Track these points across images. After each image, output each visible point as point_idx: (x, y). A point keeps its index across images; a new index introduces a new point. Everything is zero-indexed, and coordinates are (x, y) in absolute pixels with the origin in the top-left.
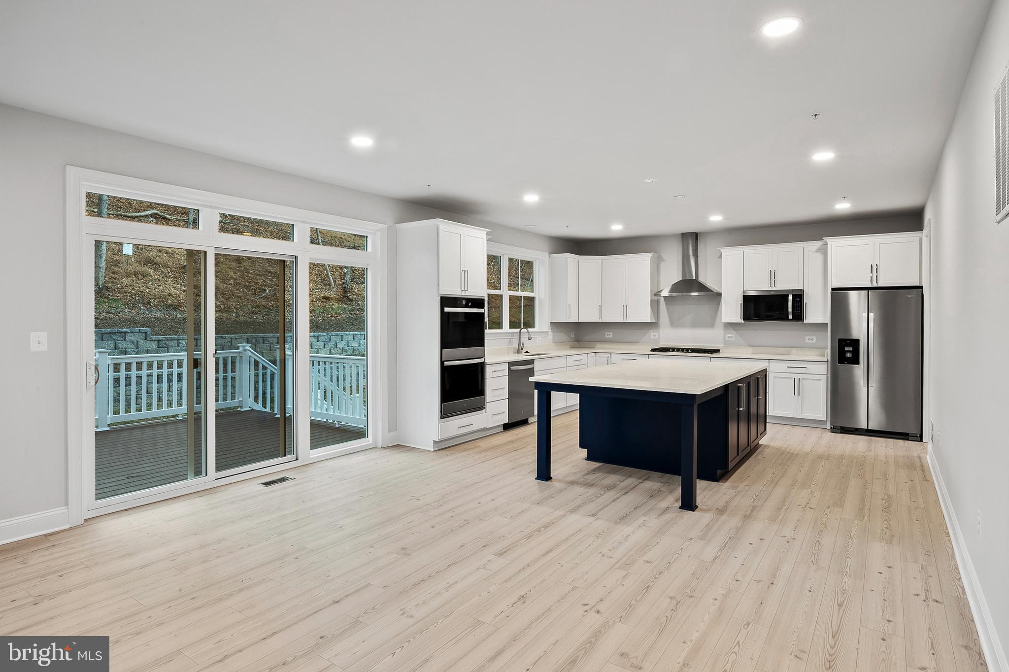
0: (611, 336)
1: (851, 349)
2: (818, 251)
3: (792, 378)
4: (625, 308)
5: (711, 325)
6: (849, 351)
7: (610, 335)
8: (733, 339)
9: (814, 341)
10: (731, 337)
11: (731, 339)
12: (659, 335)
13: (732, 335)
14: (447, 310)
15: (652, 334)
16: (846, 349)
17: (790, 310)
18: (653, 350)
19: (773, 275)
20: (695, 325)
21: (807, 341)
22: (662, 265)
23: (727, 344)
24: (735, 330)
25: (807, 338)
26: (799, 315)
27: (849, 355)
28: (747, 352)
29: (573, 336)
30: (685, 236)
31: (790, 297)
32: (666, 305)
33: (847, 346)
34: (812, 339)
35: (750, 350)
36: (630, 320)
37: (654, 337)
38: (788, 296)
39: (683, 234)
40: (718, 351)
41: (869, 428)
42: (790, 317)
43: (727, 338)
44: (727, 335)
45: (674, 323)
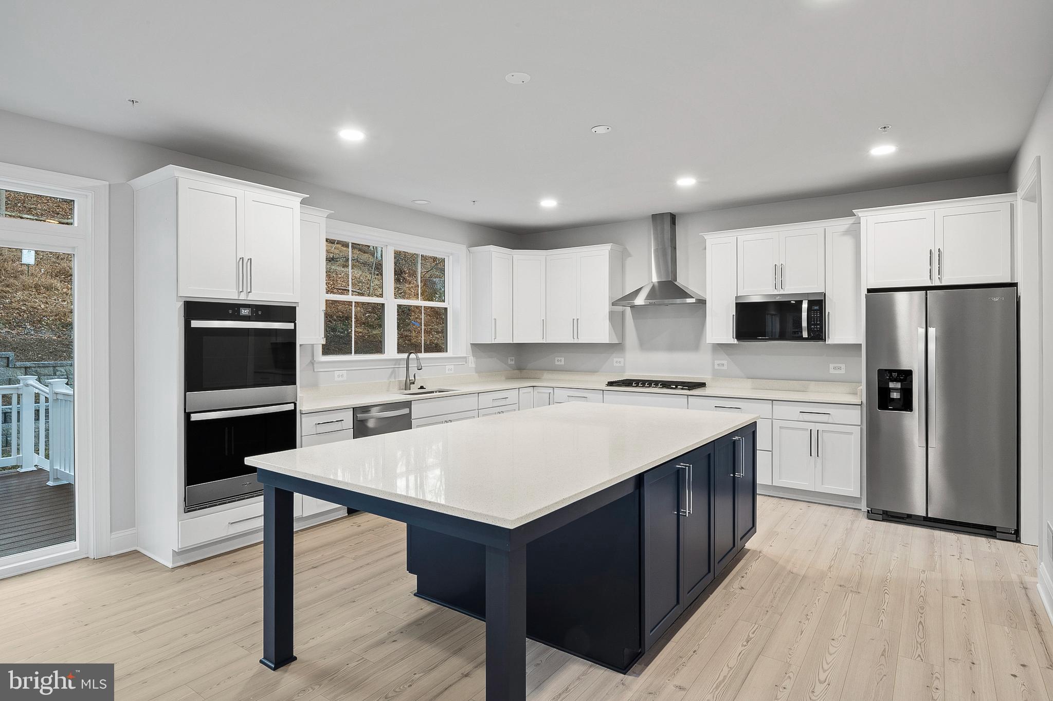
0: (563, 363)
1: (898, 385)
2: (847, 232)
3: (807, 429)
4: (576, 322)
5: (695, 347)
6: (895, 389)
7: (561, 361)
8: (725, 368)
9: (843, 371)
10: (723, 365)
11: (722, 368)
12: (623, 361)
13: (724, 362)
14: (195, 324)
15: (615, 360)
16: (892, 385)
17: (804, 324)
18: (611, 384)
19: (779, 272)
20: (672, 347)
21: (832, 371)
22: (629, 262)
23: (717, 374)
24: (727, 355)
25: (832, 366)
26: (818, 333)
27: (896, 396)
29: (513, 363)
30: (657, 218)
31: (805, 306)
32: (633, 319)
33: (892, 381)
34: (840, 368)
35: (749, 383)
36: (582, 340)
37: (618, 365)
38: (801, 302)
39: (655, 215)
40: (702, 385)
41: (929, 516)
42: (805, 335)
43: (716, 367)
44: (717, 362)
45: (645, 344)
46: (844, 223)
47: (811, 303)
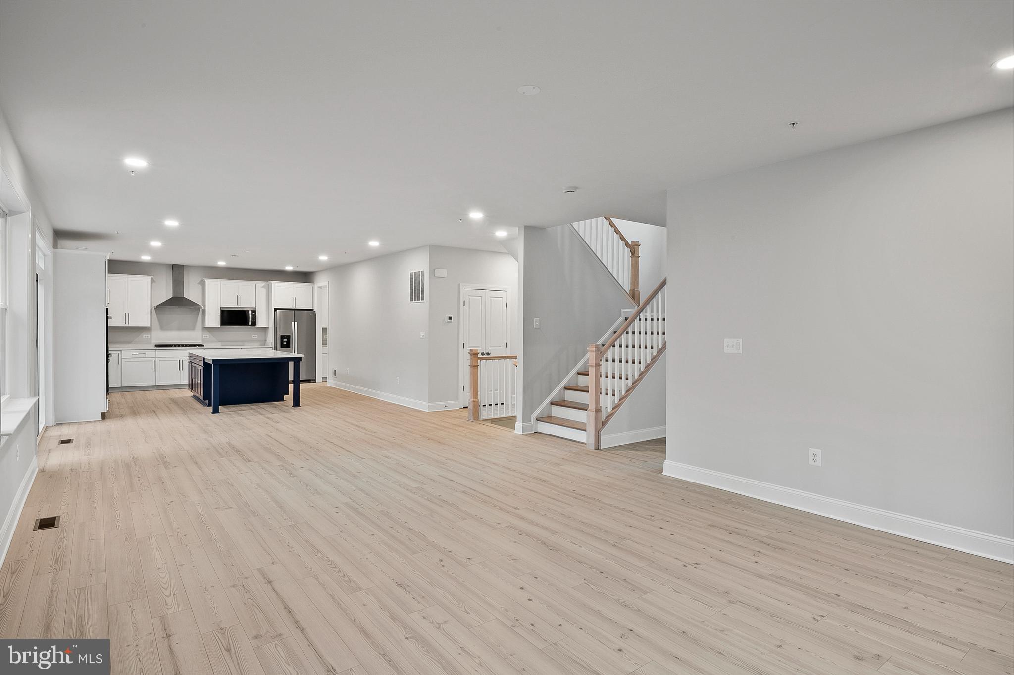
1: (286, 340)
2: (265, 287)
4: (126, 316)
5: (193, 328)
6: (285, 342)
8: (208, 337)
10: (207, 336)
11: (206, 338)
12: (151, 336)
13: (207, 335)
15: (144, 335)
16: (284, 340)
17: (250, 319)
18: (158, 346)
19: (238, 298)
20: (180, 329)
21: (253, 337)
22: (159, 285)
24: (209, 331)
25: (253, 335)
26: (254, 323)
27: (285, 343)
28: (219, 345)
30: (174, 267)
31: (250, 312)
32: (156, 314)
34: (256, 336)
36: (132, 324)
37: (146, 338)
38: (248, 311)
39: (173, 265)
40: (200, 345)
42: (250, 324)
43: (204, 337)
44: (204, 335)
45: (163, 327)
46: (262, 283)
47: (252, 312)
